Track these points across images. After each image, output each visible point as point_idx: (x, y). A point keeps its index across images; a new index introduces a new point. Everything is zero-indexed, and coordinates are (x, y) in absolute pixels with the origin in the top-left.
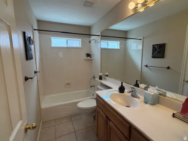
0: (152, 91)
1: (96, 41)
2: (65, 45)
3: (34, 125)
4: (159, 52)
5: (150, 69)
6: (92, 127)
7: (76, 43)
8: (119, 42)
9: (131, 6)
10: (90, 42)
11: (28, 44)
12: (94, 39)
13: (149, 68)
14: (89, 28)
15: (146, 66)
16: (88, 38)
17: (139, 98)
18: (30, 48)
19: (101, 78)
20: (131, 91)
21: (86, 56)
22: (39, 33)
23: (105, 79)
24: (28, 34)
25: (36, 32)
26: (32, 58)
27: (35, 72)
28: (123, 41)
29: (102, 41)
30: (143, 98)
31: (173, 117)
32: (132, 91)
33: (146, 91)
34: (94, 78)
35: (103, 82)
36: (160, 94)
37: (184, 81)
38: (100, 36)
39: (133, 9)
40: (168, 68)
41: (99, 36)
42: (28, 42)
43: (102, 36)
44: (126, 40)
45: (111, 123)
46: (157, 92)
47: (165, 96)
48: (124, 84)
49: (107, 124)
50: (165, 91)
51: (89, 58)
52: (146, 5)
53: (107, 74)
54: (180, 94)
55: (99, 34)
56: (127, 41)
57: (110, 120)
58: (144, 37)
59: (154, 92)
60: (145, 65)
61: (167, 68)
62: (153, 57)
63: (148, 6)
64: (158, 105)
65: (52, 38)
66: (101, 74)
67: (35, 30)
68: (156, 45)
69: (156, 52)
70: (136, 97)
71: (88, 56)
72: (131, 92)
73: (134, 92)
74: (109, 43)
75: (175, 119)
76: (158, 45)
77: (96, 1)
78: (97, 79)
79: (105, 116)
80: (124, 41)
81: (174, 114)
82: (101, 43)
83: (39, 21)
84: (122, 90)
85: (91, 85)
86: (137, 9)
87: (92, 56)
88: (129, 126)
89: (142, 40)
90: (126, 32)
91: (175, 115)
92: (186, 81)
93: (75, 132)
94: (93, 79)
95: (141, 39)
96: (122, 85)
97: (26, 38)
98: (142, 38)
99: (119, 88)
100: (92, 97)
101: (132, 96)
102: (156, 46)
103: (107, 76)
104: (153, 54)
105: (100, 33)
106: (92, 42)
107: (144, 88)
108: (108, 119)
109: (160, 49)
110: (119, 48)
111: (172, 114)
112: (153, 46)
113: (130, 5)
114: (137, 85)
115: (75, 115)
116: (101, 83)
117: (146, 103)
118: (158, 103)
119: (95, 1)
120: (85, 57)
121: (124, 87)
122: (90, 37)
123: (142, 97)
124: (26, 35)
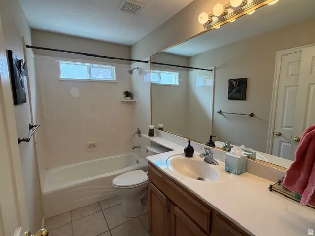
0: (237, 152)
1: (141, 72)
2: (86, 77)
3: (44, 232)
4: (238, 92)
5: (226, 117)
6: (140, 217)
7: (105, 72)
8: (177, 74)
9: (203, 19)
10: (131, 72)
11: (18, 74)
12: (138, 68)
13: (224, 115)
14: (129, 48)
15: (220, 112)
16: (128, 66)
17: (218, 164)
18: (21, 82)
19: (151, 133)
20: (205, 153)
21: (124, 96)
22: (35, 53)
23: (159, 135)
24: (17, 56)
25: (30, 50)
26: (25, 101)
27: (31, 127)
28: (184, 72)
29: (152, 71)
30: (224, 164)
31: (271, 190)
32: (207, 154)
33: (229, 154)
34: (139, 133)
35: (155, 139)
36: (248, 157)
37: (273, 133)
38: (149, 63)
39: (206, 24)
40: (252, 115)
41: (147, 62)
42: (18, 71)
43: (151, 63)
44: (188, 71)
45: (176, 209)
46: (244, 154)
47: (254, 159)
48: (193, 144)
49: (169, 211)
50: (254, 152)
51: (129, 99)
52: (225, 19)
53: (161, 126)
54: (268, 153)
55: (148, 59)
56: (190, 72)
57: (175, 204)
58: (216, 67)
59: (240, 154)
60: (218, 110)
61: (249, 115)
62: (230, 98)
63: (228, 21)
64: (247, 173)
65: (60, 62)
66: (152, 127)
67: (27, 46)
68: (234, 80)
69: (234, 91)
70: (213, 163)
71: (128, 96)
72: (204, 155)
73: (209, 155)
74: (161, 74)
75: (273, 194)
76: (237, 79)
77: (145, 5)
78: (146, 135)
79: (165, 198)
80: (186, 72)
81: (271, 186)
82: (152, 74)
83: (34, 31)
84: (189, 152)
85: (134, 146)
86: (211, 24)
87: (134, 96)
88: (208, 211)
89: (213, 71)
90: (188, 58)
91: (273, 189)
92: (277, 135)
93: (109, 230)
94: (136, 136)
95: (211, 70)
96: (189, 145)
97: (14, 63)
98: (212, 68)
99: (185, 150)
100: (137, 166)
101: (207, 161)
102: (234, 82)
103: (161, 129)
104: (229, 94)
105: (149, 57)
106: (135, 72)
107: (222, 147)
108: (171, 203)
109: (240, 86)
110: (177, 84)
111: (269, 187)
112: (230, 81)
113: (201, 17)
114: (211, 144)
115: (108, 200)
116: (151, 141)
117: (229, 171)
118: (246, 171)
119: (143, 4)
120: (122, 97)
121: (192, 147)
122: (131, 64)
123: (222, 162)
124: (14, 57)
